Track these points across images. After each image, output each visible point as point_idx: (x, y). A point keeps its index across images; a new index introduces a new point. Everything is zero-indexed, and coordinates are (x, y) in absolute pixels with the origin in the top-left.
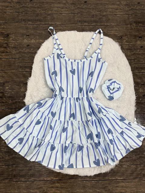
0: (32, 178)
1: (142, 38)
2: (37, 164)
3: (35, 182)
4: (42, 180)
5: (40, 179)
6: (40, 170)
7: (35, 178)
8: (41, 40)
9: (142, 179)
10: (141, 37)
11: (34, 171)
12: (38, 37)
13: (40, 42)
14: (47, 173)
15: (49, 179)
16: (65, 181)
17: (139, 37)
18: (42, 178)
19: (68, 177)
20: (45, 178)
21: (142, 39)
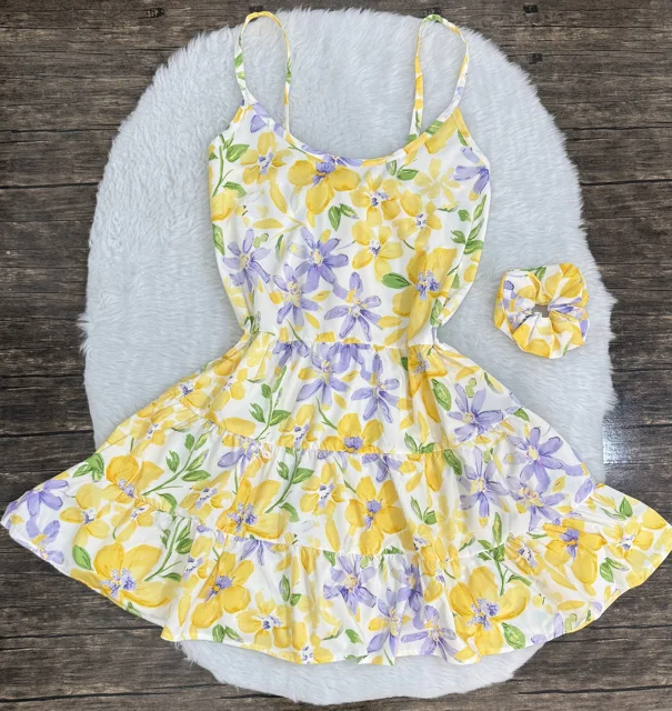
0: (8, 689)
1: (542, 15)
2: (28, 626)
3: (21, 704)
4: (54, 698)
5: (42, 691)
6: (41, 653)
7: (21, 689)
8: (42, 32)
9: (513, 688)
10: (535, 9)
11: (14, 654)
12: (25, 16)
13: (38, 42)
14: (73, 663)
15: (84, 692)
16: (161, 698)
17: (527, 9)
18: (52, 689)
19: (171, 679)
20: (67, 687)
21: (538, 20)
